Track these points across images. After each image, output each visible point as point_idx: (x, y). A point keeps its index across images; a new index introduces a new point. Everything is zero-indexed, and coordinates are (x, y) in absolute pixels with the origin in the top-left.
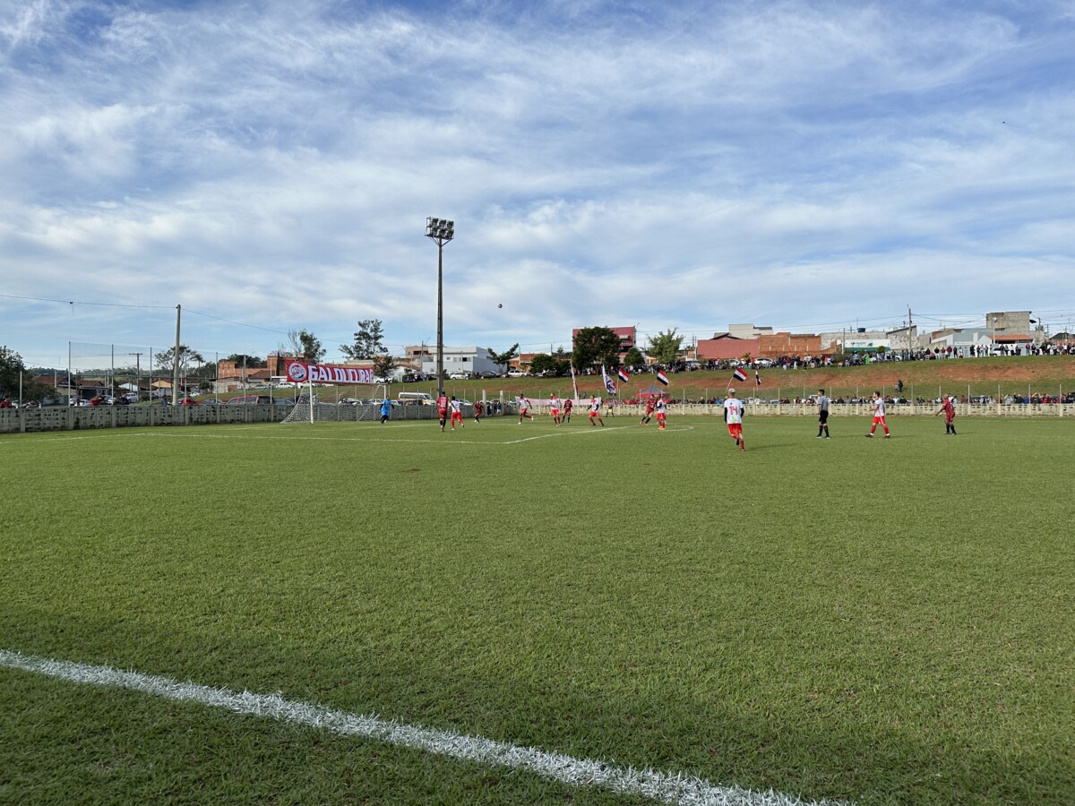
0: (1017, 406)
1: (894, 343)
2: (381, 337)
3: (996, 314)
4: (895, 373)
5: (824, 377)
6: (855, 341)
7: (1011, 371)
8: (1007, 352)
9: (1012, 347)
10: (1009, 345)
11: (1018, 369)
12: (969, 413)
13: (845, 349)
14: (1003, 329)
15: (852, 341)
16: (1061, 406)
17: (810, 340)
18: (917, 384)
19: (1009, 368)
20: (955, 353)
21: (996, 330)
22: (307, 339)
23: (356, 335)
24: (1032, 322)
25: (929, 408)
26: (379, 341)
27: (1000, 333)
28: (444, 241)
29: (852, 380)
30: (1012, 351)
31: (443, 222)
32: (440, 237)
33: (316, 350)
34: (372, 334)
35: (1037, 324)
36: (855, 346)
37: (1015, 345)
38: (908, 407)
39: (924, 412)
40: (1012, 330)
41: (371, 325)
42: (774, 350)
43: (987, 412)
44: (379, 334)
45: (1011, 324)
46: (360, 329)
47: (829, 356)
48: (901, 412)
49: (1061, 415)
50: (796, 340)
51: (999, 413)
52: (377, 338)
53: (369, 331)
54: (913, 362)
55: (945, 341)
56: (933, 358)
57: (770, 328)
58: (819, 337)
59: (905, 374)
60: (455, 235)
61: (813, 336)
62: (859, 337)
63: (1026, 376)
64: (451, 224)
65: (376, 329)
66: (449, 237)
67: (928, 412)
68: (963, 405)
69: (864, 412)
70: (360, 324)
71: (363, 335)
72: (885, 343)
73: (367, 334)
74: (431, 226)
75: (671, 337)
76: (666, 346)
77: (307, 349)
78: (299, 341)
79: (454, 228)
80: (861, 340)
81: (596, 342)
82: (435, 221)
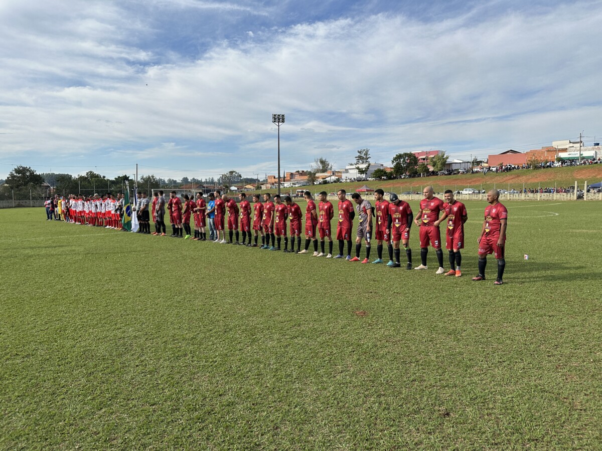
2: (369, 157)
22: (322, 162)
23: (356, 157)
26: (369, 160)
28: (280, 123)
31: (279, 115)
32: (279, 122)
33: (327, 168)
34: (365, 157)
41: (364, 152)
46: (359, 154)
52: (367, 159)
53: (363, 155)
60: (285, 119)
64: (283, 116)
65: (366, 154)
66: (283, 121)
70: (359, 152)
71: (360, 158)
73: (362, 157)
74: (274, 118)
75: (443, 156)
76: (438, 162)
77: (323, 167)
78: (319, 163)
79: (285, 117)
80: (576, 153)
81: (403, 161)
82: (275, 115)
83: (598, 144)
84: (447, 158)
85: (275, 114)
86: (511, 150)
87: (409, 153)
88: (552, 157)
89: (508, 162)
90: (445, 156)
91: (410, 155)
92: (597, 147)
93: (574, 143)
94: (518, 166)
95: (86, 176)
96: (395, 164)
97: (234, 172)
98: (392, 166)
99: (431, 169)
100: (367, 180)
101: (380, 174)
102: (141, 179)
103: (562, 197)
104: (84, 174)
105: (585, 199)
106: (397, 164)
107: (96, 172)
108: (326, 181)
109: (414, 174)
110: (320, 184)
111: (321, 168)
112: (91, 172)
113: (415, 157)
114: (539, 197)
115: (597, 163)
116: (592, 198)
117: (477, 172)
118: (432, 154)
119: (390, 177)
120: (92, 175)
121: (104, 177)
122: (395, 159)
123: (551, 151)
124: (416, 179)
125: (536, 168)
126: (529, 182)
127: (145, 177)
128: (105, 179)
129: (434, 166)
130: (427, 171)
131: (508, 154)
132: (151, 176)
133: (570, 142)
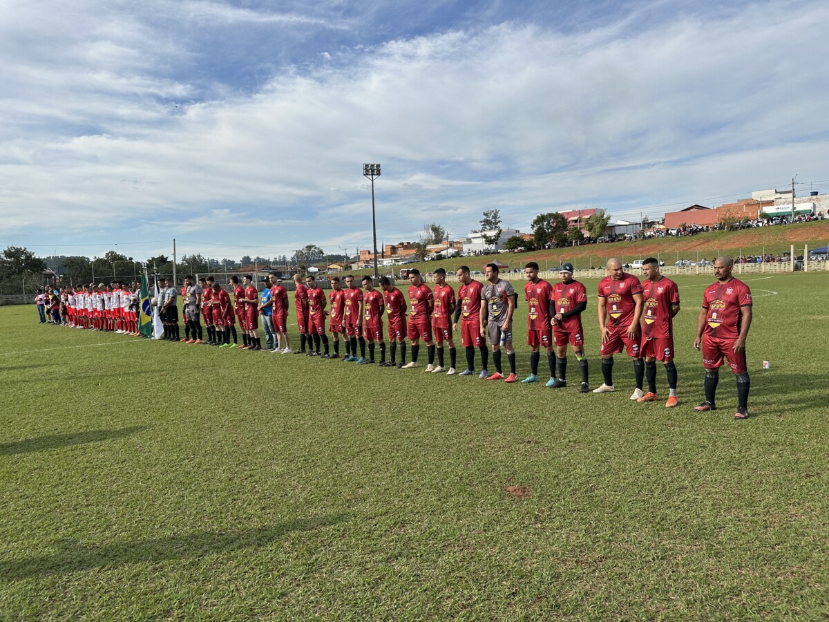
2: (499, 221)
22: (435, 230)
23: (481, 222)
26: (499, 225)
28: (374, 177)
31: (372, 165)
32: (372, 175)
33: (442, 237)
34: (493, 220)
41: (492, 214)
44: (498, 220)
46: (485, 217)
52: (497, 223)
53: (491, 218)
60: (381, 171)
64: (378, 166)
65: (495, 217)
66: (378, 174)
70: (485, 214)
71: (487, 222)
73: (489, 220)
74: (366, 169)
75: (603, 217)
76: (595, 224)
77: (436, 236)
78: (431, 231)
79: (381, 168)
80: (785, 206)
81: (547, 225)
82: (367, 165)
83: (816, 194)
84: (608, 218)
85: (367, 163)
86: (696, 206)
87: (555, 213)
88: (753, 213)
89: (694, 222)
90: (605, 216)
91: (556, 216)
92: (814, 197)
93: (781, 193)
94: (707, 227)
95: (106, 259)
96: (535, 229)
97: (313, 246)
98: (532, 232)
99: (587, 234)
100: (498, 253)
101: (516, 242)
102: (183, 260)
103: (773, 268)
104: (102, 256)
105: (806, 270)
106: (538, 229)
107: (119, 253)
108: (441, 255)
109: (563, 243)
110: (433, 259)
111: (434, 238)
112: (112, 253)
113: (563, 218)
114: (740, 269)
115: (817, 219)
116: (816, 268)
117: (650, 237)
118: (587, 214)
119: (529, 247)
120: (114, 257)
121: (131, 259)
122: (536, 222)
123: (752, 205)
124: (567, 249)
125: (733, 228)
126: (724, 249)
127: (188, 257)
128: (133, 261)
129: (590, 230)
130: (581, 237)
131: (692, 210)
132: (196, 255)
133: (776, 192)
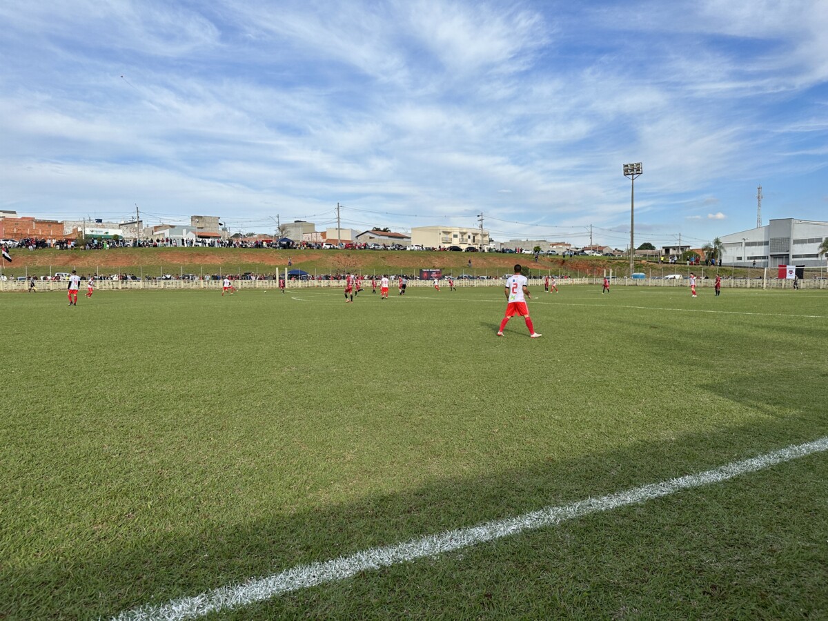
0: (213, 282)
1: (125, 233)
3: (198, 217)
4: (127, 256)
5: (67, 258)
6: (94, 229)
7: (208, 257)
8: (205, 244)
9: (208, 241)
10: (206, 240)
11: (212, 256)
12: (182, 287)
13: (86, 235)
14: (202, 228)
15: (91, 229)
16: (240, 281)
17: (55, 225)
18: (144, 265)
19: (207, 255)
20: (171, 243)
21: (198, 228)
24: (221, 224)
25: (154, 283)
27: (200, 231)
29: (93, 260)
30: (209, 244)
35: (223, 226)
36: (94, 233)
37: (210, 240)
38: (138, 283)
39: (151, 286)
40: (208, 229)
42: (19, 232)
43: (195, 286)
45: (207, 225)
47: (72, 240)
48: (133, 286)
49: (240, 288)
50: (40, 225)
51: (202, 287)
54: (141, 249)
55: (164, 233)
56: (155, 246)
57: (14, 213)
58: (61, 223)
59: (135, 258)
61: (56, 223)
62: (97, 226)
63: (218, 261)
67: (154, 286)
68: (178, 281)
69: (104, 287)
72: (119, 232)
80: (99, 229)
83: (100, 221)
92: (100, 224)
114: (240, 284)
